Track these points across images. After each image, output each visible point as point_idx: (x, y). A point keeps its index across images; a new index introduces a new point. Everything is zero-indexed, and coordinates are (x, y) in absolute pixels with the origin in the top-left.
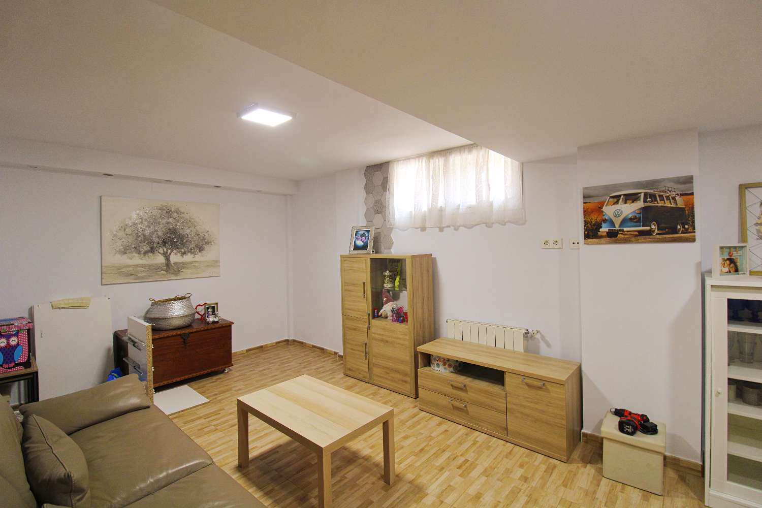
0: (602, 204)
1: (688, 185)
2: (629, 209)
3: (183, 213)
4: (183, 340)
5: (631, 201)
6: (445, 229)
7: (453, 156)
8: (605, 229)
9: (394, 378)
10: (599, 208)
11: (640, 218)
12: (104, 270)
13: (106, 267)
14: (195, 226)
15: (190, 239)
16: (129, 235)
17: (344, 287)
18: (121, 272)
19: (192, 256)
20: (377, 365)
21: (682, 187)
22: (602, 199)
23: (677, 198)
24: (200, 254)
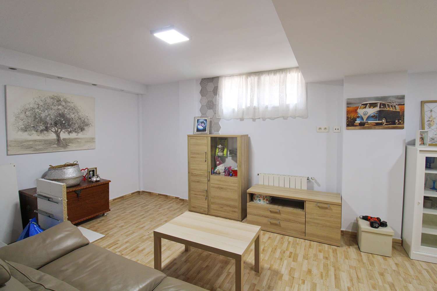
0: (357, 108)
1: (402, 100)
2: (371, 111)
3: (70, 102)
4: (76, 195)
5: (373, 107)
6: (257, 120)
7: (264, 76)
8: (358, 121)
9: (226, 210)
10: (356, 110)
11: (377, 116)
12: (9, 144)
13: (12, 141)
14: (78, 113)
15: (74, 122)
16: (29, 117)
17: (190, 155)
18: (23, 145)
19: (76, 134)
20: (213, 203)
21: (399, 101)
22: (357, 105)
23: (396, 106)
24: (81, 133)
